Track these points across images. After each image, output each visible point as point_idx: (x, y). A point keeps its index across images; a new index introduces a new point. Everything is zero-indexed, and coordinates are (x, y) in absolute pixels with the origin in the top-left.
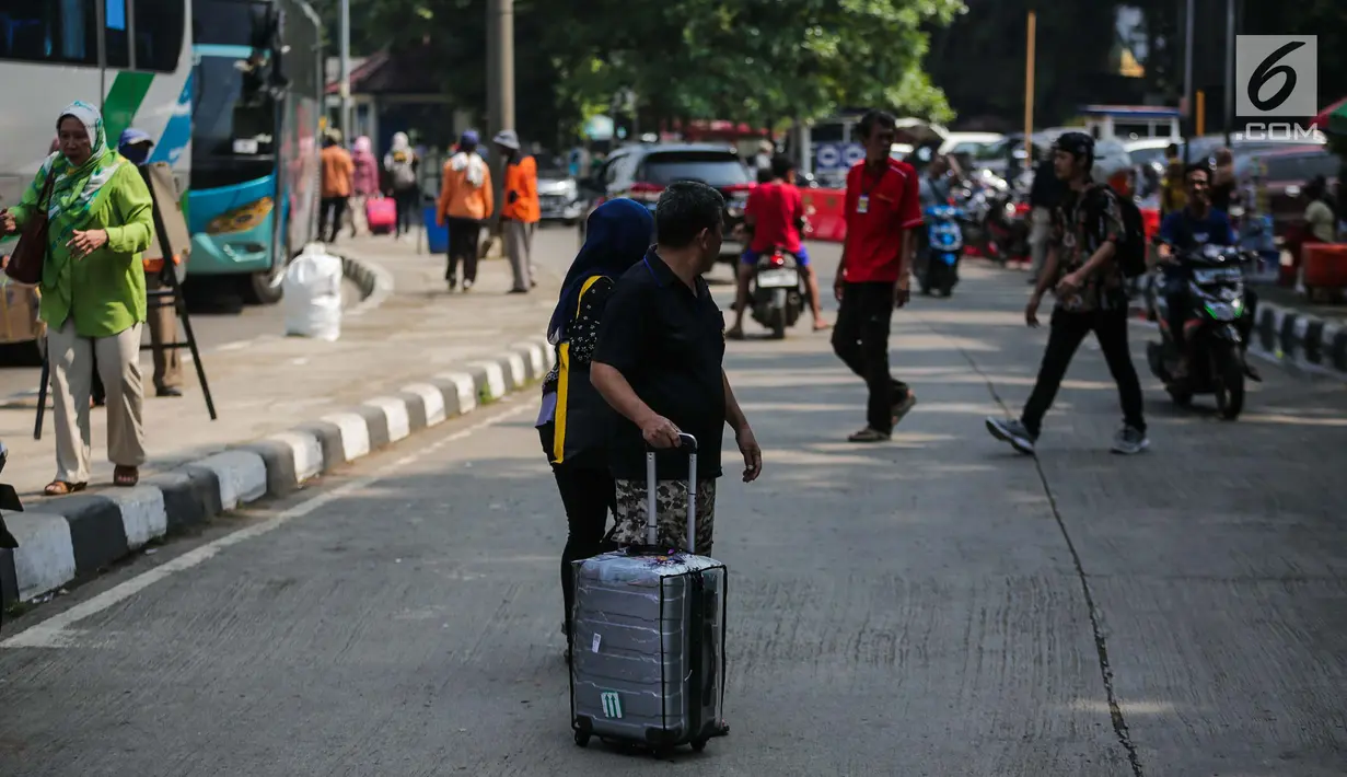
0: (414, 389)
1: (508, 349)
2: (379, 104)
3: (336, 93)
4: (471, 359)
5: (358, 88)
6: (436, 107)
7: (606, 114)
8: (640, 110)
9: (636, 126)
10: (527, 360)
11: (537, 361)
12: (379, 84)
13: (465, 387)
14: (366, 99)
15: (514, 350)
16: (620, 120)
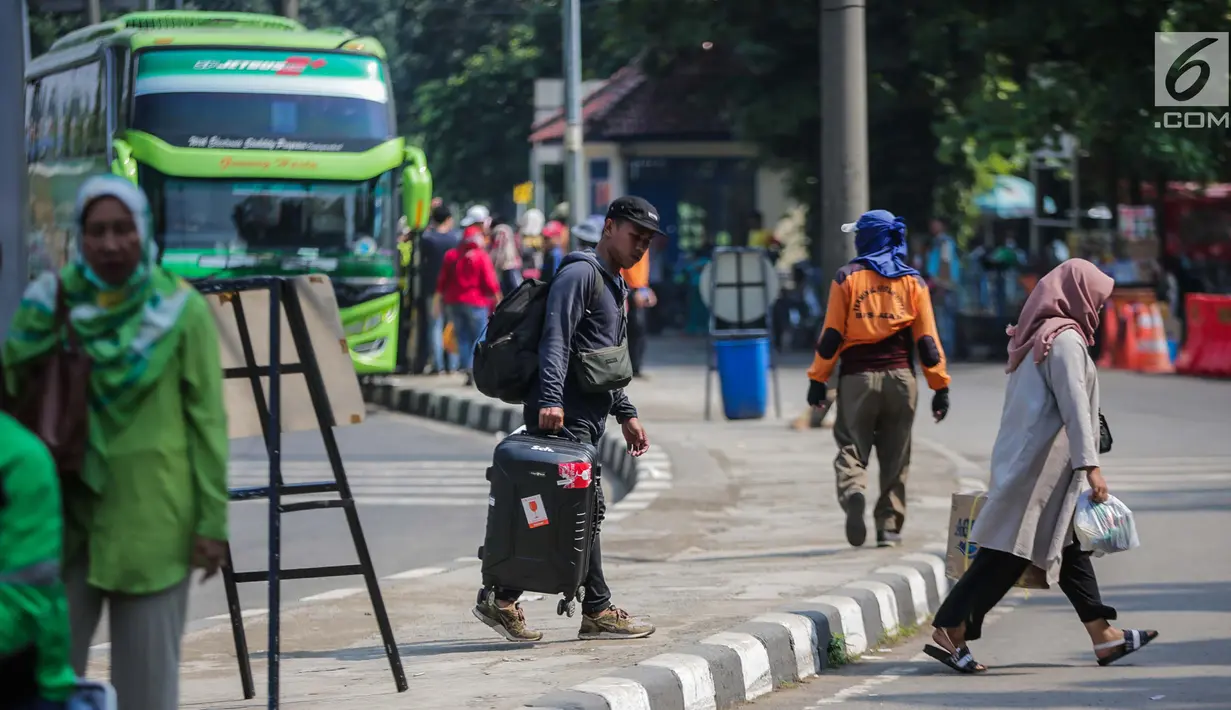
0: (723, 639)
1: (872, 574)
2: (627, 159)
3: (558, 140)
4: (811, 592)
5: (594, 131)
6: (725, 164)
7: (1023, 174)
8: (1083, 165)
9: (1075, 193)
10: (903, 593)
11: (919, 596)
12: (626, 125)
13: (803, 635)
14: (607, 151)
15: (883, 579)
16: (1046, 183)
